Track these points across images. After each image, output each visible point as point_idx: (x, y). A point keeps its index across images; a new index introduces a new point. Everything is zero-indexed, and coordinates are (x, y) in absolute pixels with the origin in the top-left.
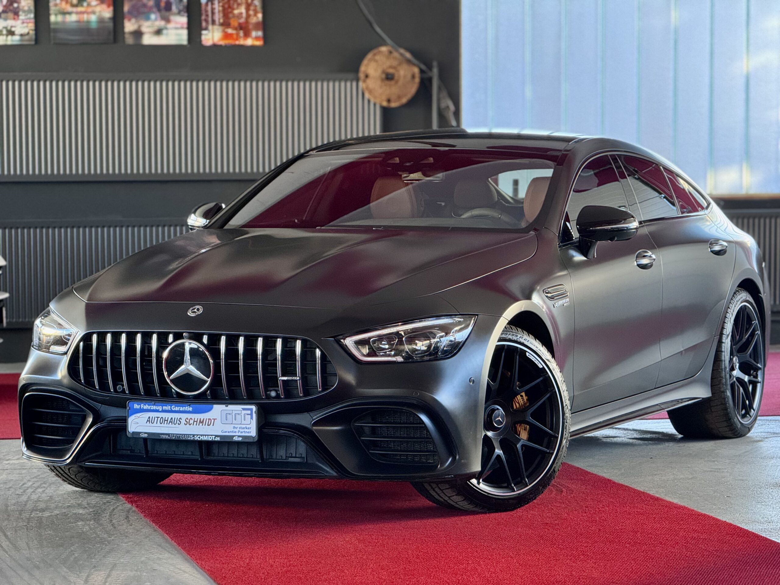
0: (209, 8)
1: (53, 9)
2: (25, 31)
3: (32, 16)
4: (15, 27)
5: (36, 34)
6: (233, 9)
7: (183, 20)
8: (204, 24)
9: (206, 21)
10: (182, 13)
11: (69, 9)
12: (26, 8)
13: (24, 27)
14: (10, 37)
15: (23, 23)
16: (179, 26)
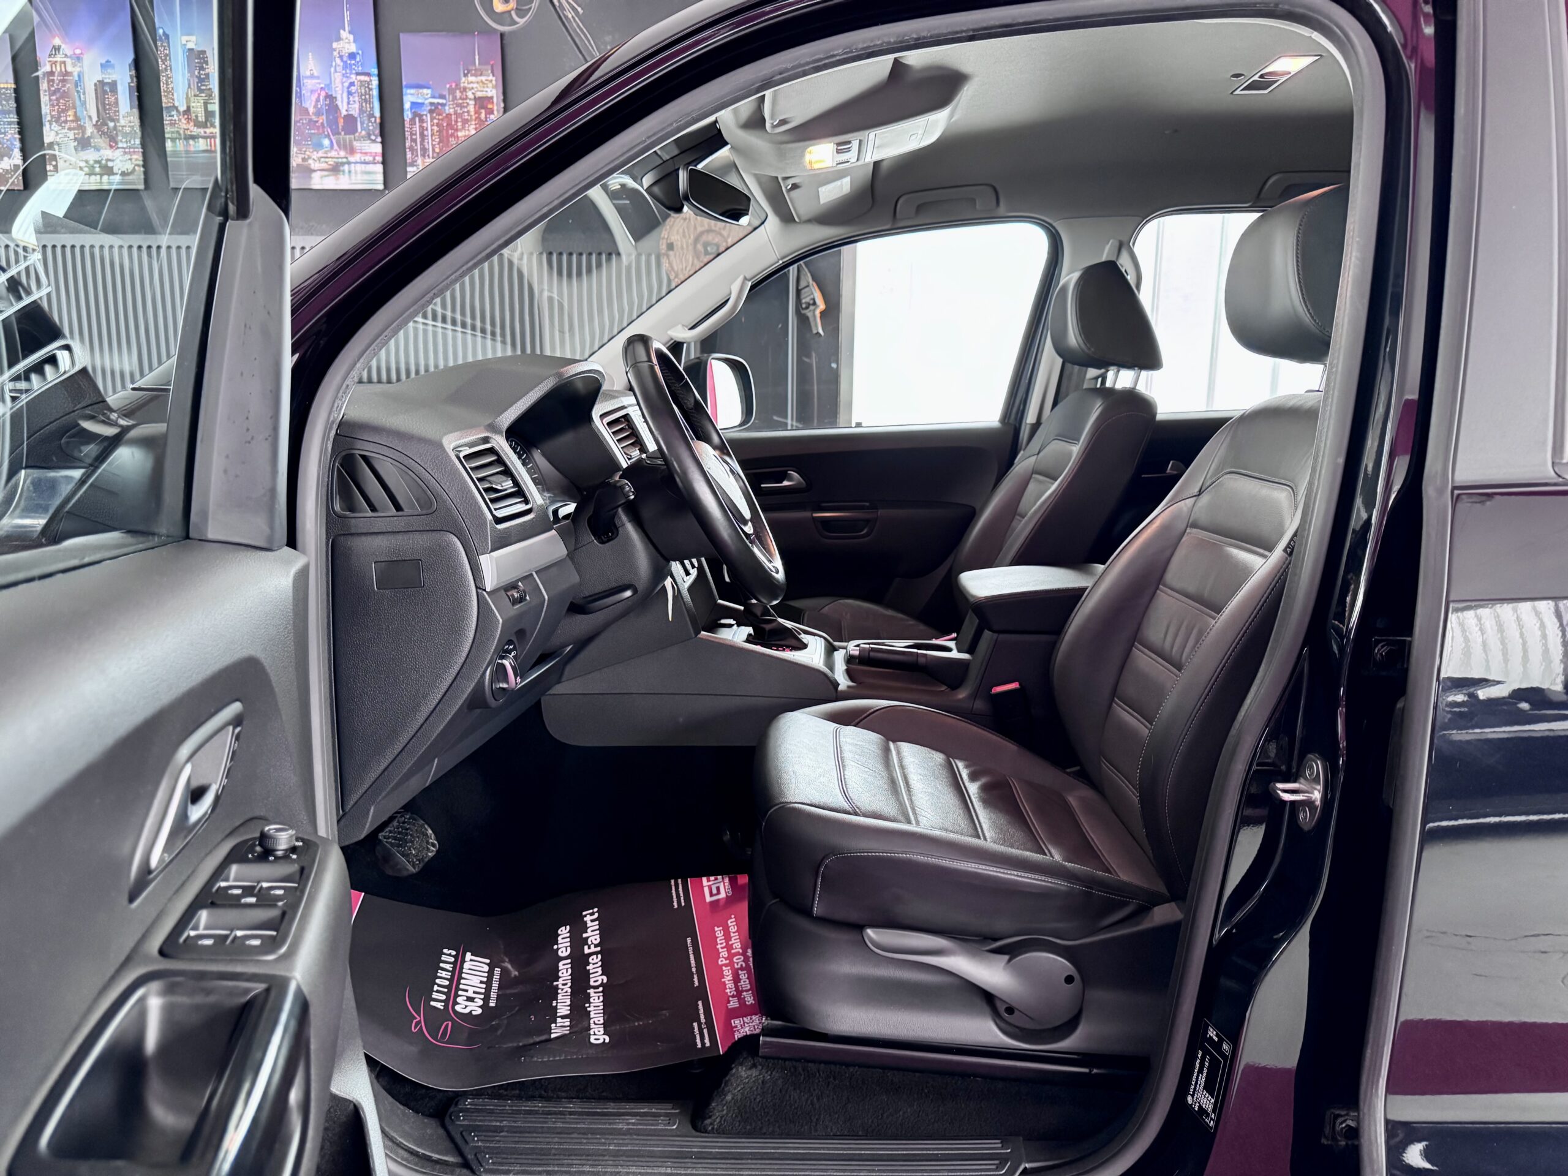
0: (417, 128)
1: (167, 129)
2: (129, 167)
3: (138, 141)
4: (112, 161)
5: (146, 173)
6: (457, 130)
7: (378, 148)
8: (409, 155)
9: (412, 149)
10: (373, 137)
11: (196, 131)
12: (128, 129)
13: (126, 161)
14: (105, 178)
15: (125, 153)
16: (369, 158)
